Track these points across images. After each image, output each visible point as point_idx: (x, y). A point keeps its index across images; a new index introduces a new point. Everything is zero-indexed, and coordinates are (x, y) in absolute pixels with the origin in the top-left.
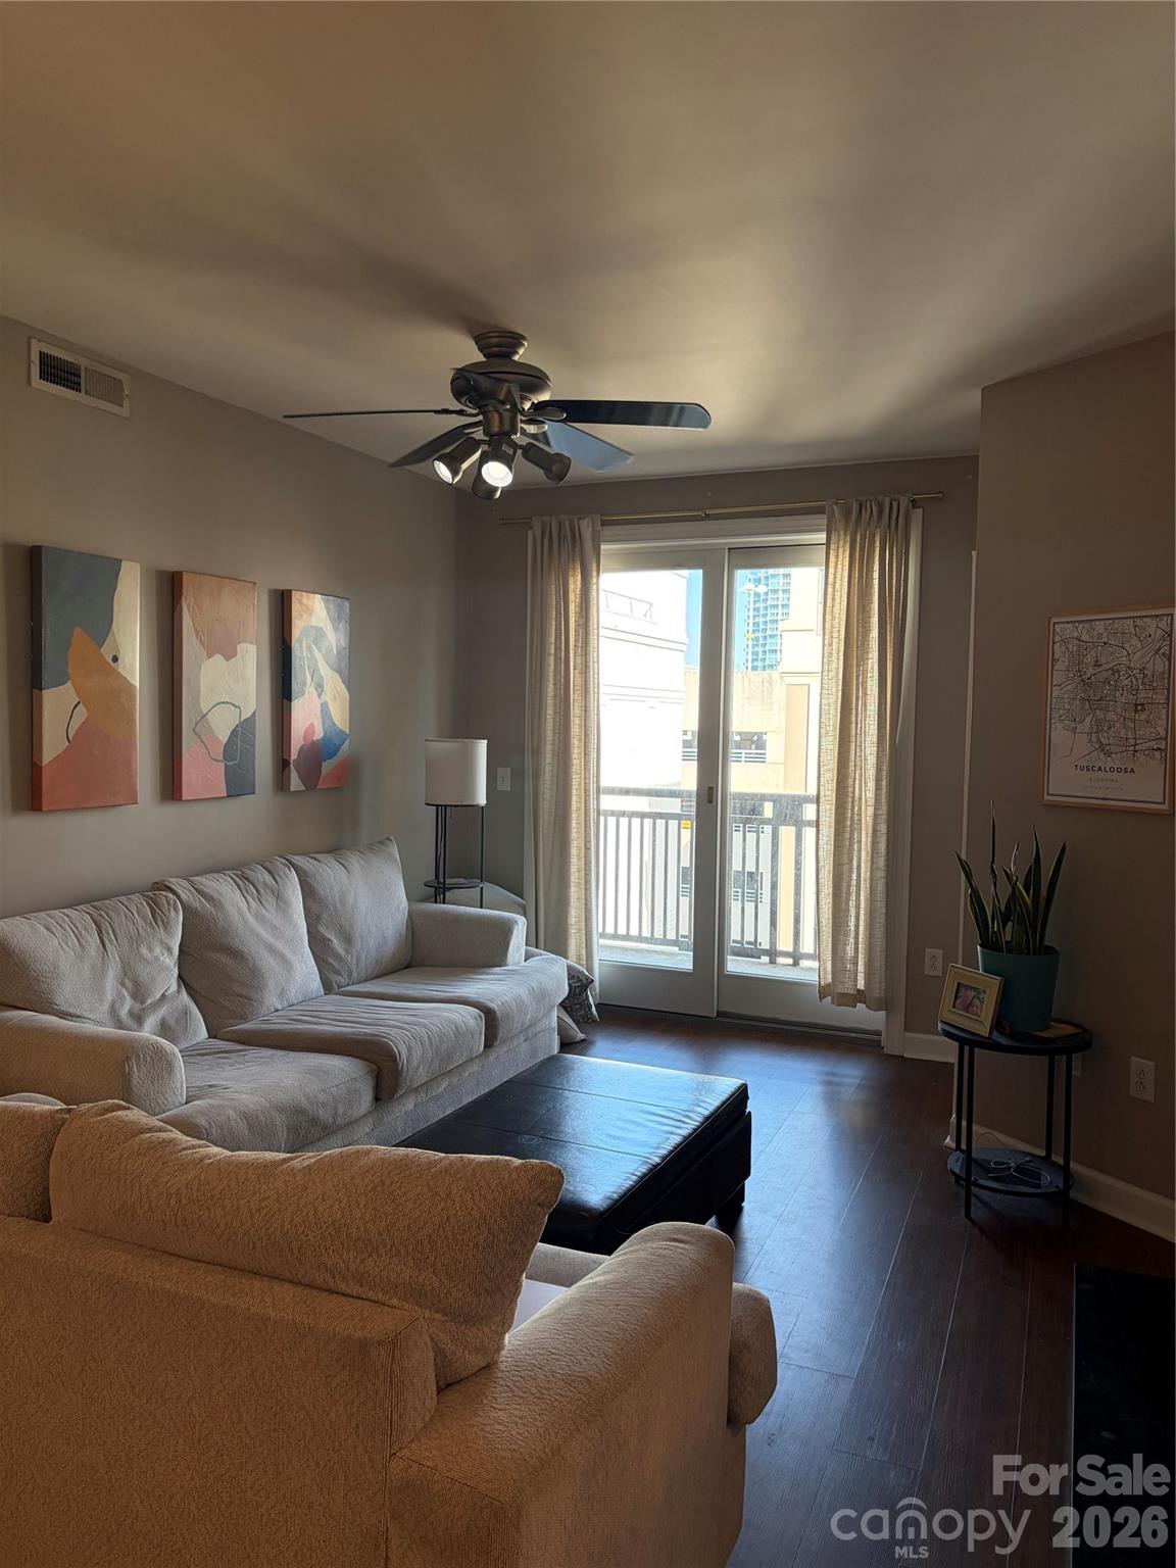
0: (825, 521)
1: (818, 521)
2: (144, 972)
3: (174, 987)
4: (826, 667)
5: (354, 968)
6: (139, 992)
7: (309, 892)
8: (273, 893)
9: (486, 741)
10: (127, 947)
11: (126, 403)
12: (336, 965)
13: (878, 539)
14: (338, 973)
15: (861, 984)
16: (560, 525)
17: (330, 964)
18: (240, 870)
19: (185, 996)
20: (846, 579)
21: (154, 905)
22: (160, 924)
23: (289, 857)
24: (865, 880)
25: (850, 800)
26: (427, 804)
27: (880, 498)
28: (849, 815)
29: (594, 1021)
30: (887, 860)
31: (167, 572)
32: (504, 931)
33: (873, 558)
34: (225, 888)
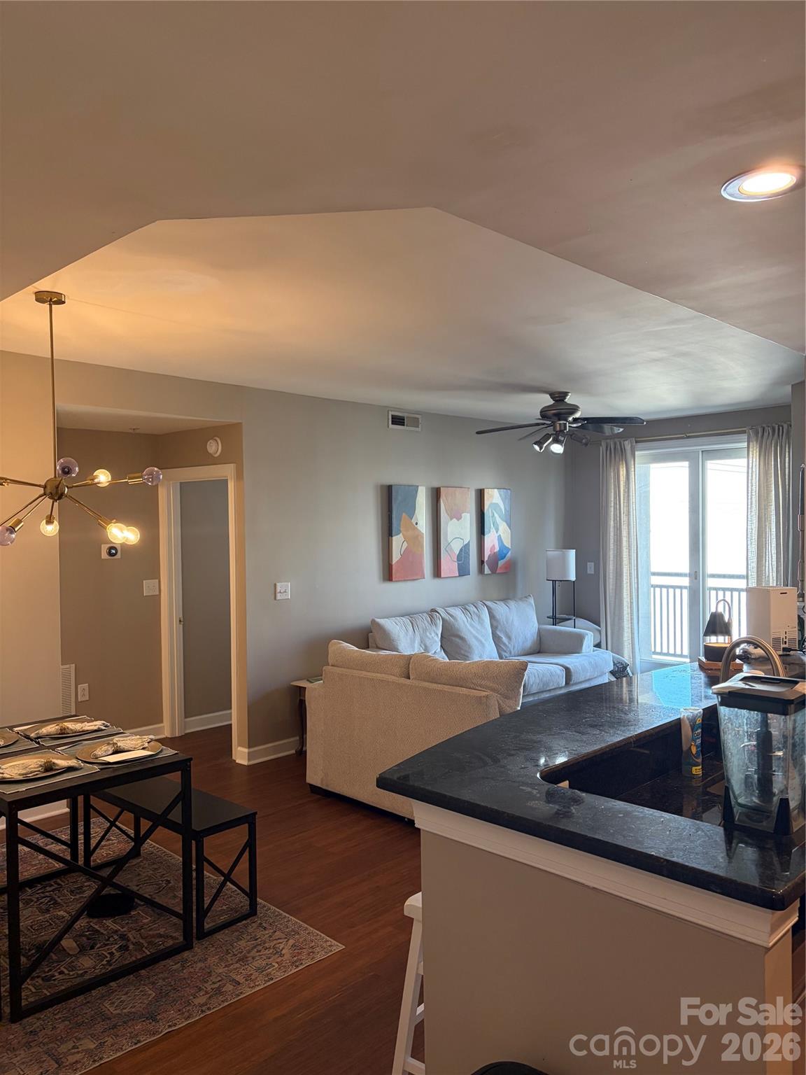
0: (746, 437)
1: (743, 437)
2: (428, 643)
3: (439, 649)
4: (750, 510)
5: (512, 650)
7: (492, 617)
8: (477, 616)
9: (575, 550)
10: (422, 632)
11: (420, 426)
12: (504, 648)
13: (773, 445)
14: (505, 651)
16: (615, 444)
17: (501, 647)
18: (464, 607)
19: (443, 654)
20: (758, 466)
21: (431, 617)
22: (434, 625)
23: (485, 601)
25: (764, 577)
26: (548, 580)
27: (773, 425)
31: (435, 488)
32: (579, 639)
34: (457, 613)
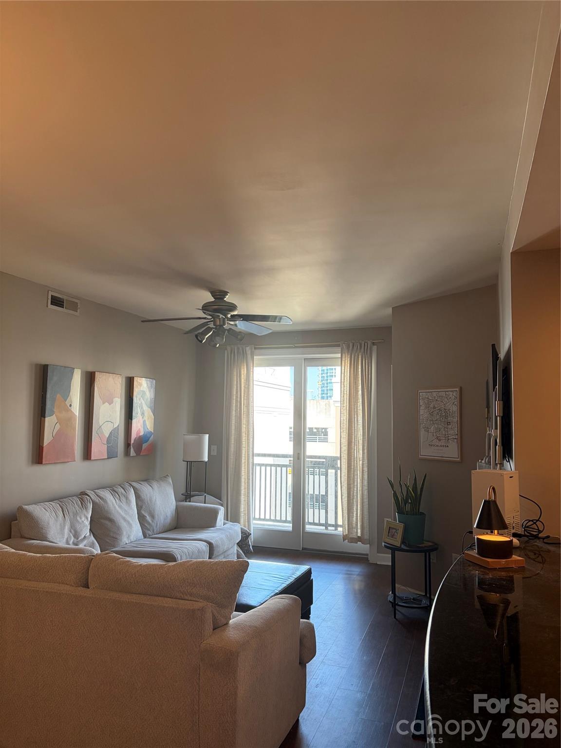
0: (340, 349)
1: (338, 350)
2: (78, 527)
3: (88, 534)
4: (342, 405)
5: (155, 528)
6: (76, 535)
7: (138, 497)
8: (125, 496)
9: (208, 435)
10: (72, 517)
11: (78, 311)
12: (148, 527)
13: (360, 356)
14: (149, 530)
15: (359, 534)
16: (238, 349)
17: (146, 526)
18: (112, 488)
19: (92, 538)
20: (349, 372)
21: (82, 501)
22: (84, 507)
23: (130, 482)
24: (360, 491)
25: (353, 458)
26: (184, 461)
27: (361, 341)
28: (353, 464)
29: (251, 552)
30: (368, 482)
31: (90, 372)
32: (215, 513)
33: (359, 363)
34: (107, 495)
